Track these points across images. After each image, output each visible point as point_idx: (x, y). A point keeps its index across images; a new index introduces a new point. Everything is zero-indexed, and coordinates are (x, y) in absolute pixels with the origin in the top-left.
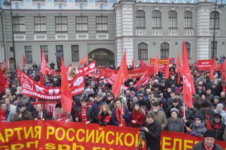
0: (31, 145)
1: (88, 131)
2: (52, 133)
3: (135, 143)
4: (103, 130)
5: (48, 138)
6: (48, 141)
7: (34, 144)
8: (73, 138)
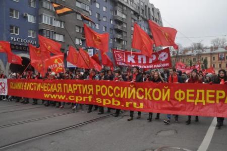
0: (86, 99)
1: (122, 88)
2: (99, 90)
3: (162, 98)
4: (134, 87)
5: (97, 94)
6: (97, 97)
7: (88, 99)
8: (112, 94)
